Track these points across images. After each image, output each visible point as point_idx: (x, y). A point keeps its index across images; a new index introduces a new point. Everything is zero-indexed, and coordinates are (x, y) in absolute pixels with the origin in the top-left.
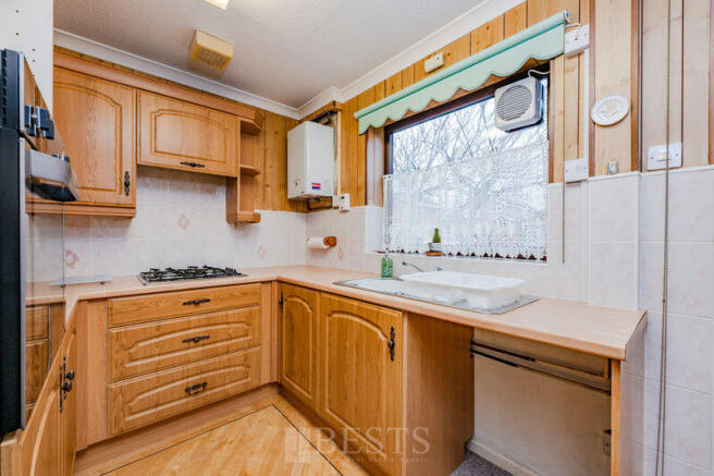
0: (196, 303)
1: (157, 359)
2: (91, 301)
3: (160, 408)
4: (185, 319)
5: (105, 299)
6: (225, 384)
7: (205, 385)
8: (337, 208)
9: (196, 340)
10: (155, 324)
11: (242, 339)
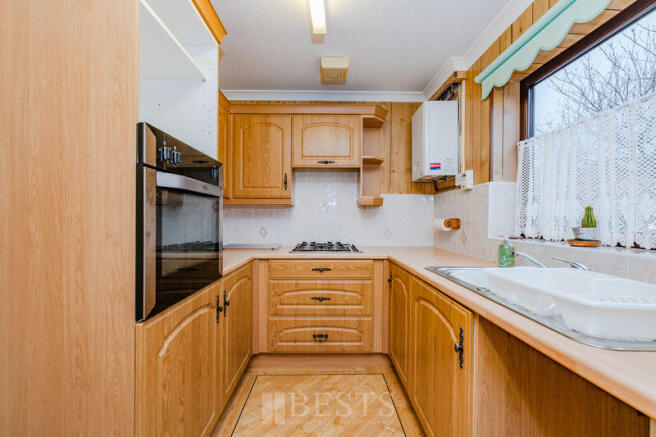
0: (321, 270)
1: (295, 307)
2: (260, 259)
3: (297, 344)
4: (314, 282)
5: (268, 260)
6: (341, 341)
7: (327, 336)
8: (459, 187)
9: (321, 299)
10: (294, 282)
11: (357, 307)
